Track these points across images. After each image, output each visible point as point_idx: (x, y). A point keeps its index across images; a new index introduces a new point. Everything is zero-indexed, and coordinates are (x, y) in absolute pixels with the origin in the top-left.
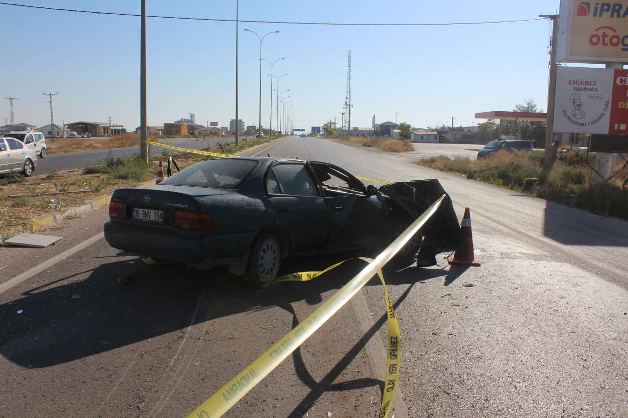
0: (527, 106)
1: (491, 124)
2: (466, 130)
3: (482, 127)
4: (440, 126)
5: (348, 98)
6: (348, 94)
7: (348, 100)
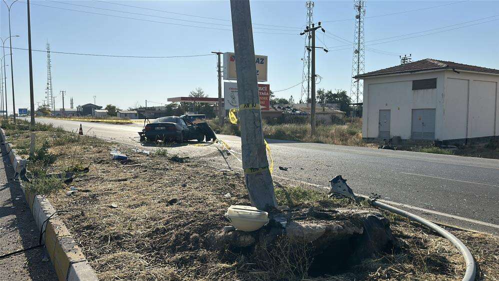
0: (197, 92)
1: (175, 105)
2: (157, 109)
3: (169, 107)
4: (138, 107)
5: (49, 83)
6: (49, 81)
7: (49, 86)
